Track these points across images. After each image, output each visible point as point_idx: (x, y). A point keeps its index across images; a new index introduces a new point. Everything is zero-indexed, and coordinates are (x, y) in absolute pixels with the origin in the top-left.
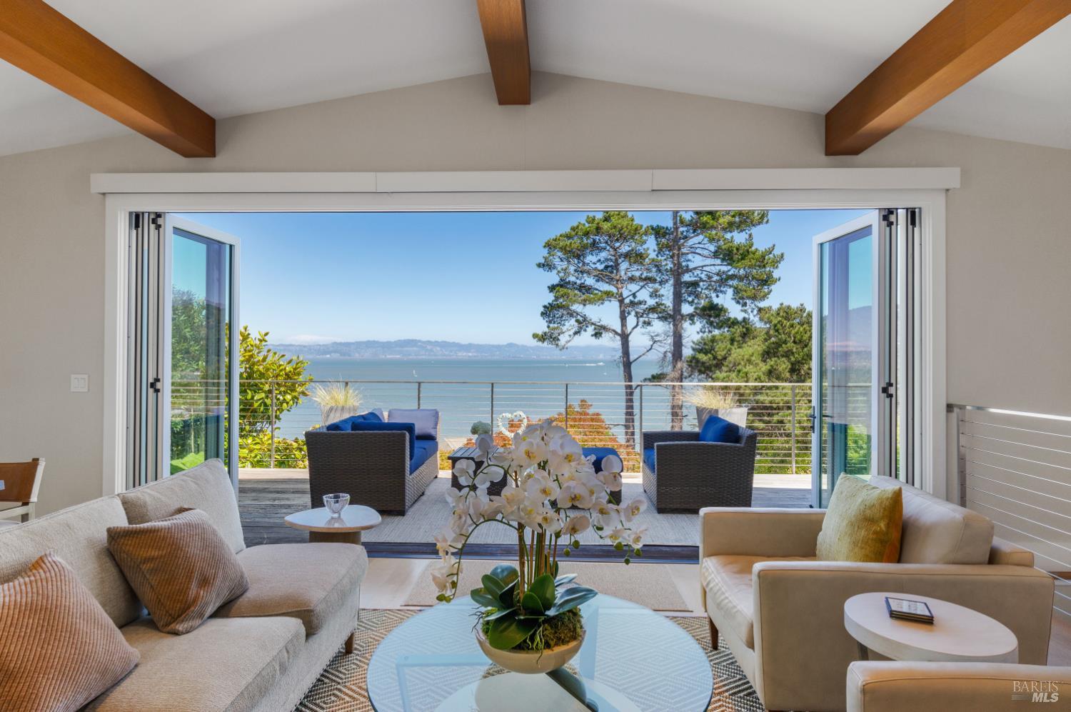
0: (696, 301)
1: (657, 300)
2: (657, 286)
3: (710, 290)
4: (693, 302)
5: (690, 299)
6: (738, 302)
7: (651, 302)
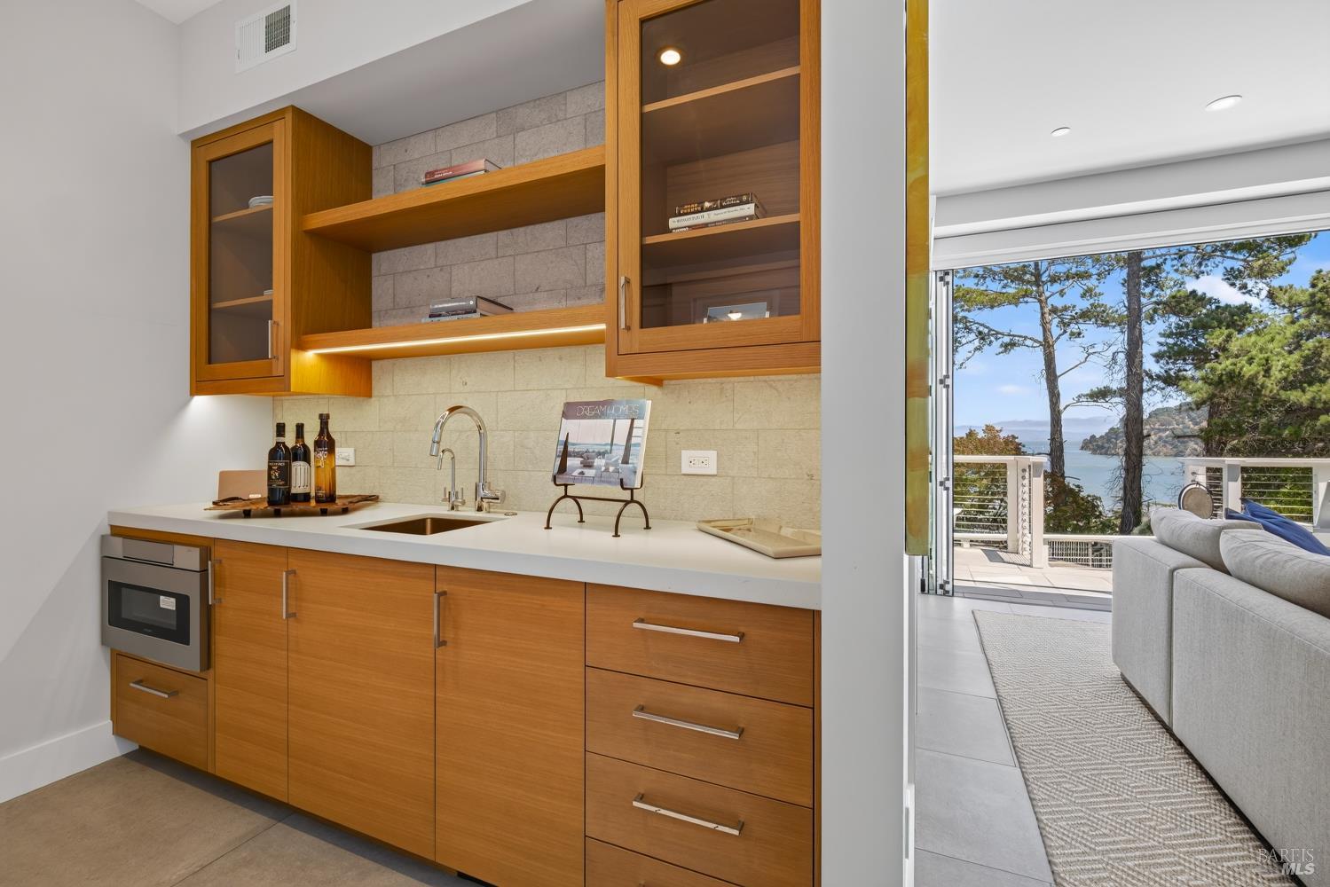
0: (1156, 293)
1: (1092, 301)
2: (1091, 283)
3: (1183, 272)
4: (1151, 294)
5: (1148, 290)
6: (1233, 285)
7: (1084, 304)
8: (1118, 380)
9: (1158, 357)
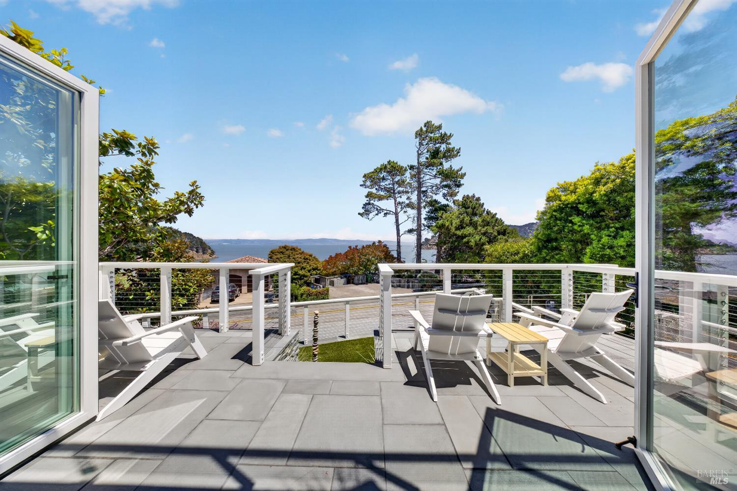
0: (426, 199)
1: (409, 201)
3: (433, 193)
8: (414, 226)
9: (425, 219)
